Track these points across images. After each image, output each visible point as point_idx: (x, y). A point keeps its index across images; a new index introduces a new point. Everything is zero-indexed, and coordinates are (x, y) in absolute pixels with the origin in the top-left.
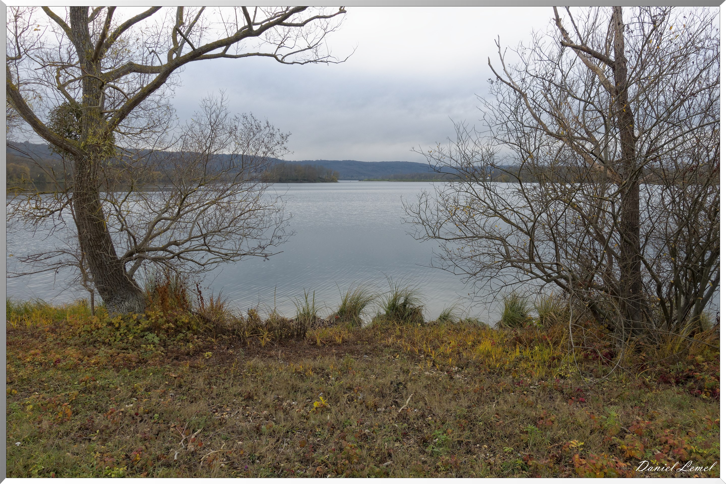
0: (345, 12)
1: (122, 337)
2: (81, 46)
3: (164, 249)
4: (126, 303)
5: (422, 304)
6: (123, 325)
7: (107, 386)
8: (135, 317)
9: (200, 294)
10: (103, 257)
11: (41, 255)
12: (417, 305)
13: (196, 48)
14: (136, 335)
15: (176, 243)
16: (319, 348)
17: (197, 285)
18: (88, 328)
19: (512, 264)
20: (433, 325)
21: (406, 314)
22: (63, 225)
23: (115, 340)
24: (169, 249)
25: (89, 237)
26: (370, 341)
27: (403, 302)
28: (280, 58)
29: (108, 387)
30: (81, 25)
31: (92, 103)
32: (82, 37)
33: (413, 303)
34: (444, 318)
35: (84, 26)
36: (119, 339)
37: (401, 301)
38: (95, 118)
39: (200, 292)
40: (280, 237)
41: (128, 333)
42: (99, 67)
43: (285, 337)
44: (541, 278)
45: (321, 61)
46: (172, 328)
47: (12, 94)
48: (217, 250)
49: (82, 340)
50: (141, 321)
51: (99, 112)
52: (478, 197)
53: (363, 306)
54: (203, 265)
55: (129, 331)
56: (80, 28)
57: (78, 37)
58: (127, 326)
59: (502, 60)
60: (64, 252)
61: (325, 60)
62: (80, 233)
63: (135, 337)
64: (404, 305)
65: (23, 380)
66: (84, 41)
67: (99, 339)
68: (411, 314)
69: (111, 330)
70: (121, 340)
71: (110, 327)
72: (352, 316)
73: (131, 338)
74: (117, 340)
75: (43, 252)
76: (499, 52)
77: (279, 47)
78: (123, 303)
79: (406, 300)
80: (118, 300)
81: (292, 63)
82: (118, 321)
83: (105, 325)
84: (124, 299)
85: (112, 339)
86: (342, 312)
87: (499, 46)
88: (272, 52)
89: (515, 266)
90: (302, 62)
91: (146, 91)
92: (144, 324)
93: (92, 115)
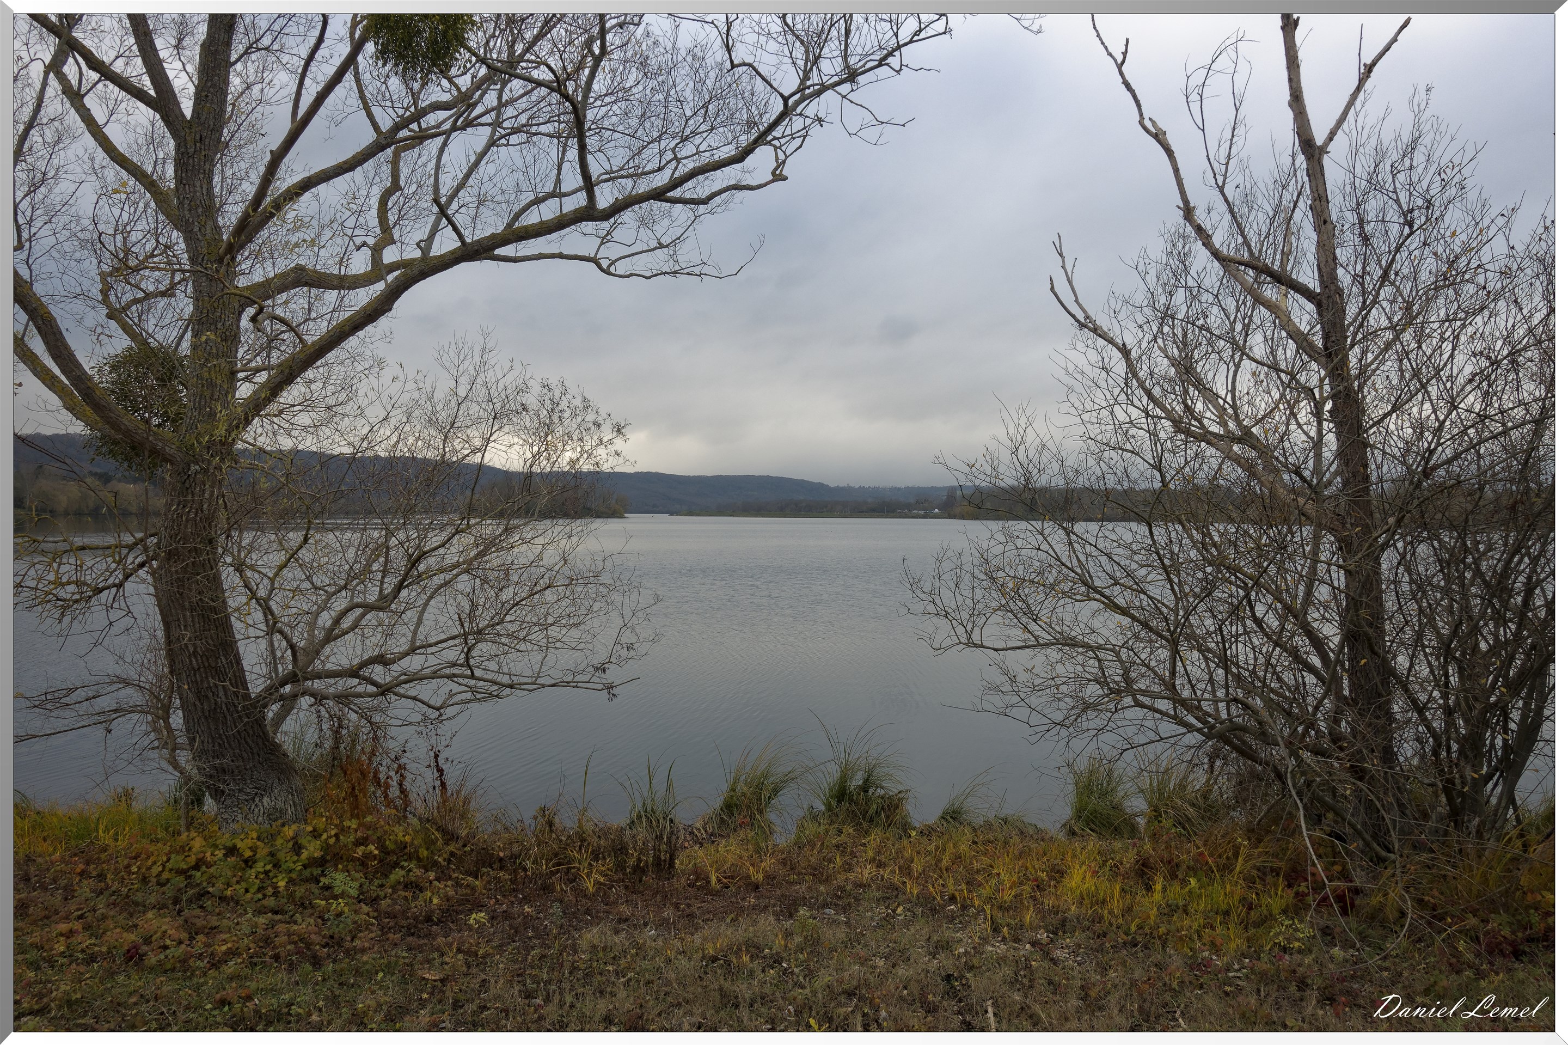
0: (785, 179)
1: (262, 881)
2: (196, 229)
3: (353, 673)
4: (266, 800)
5: (901, 788)
6: (263, 851)
7: (285, 1010)
8: (289, 831)
9: (441, 775)
10: (221, 693)
11: (72, 690)
12: (892, 788)
13: (468, 240)
14: (294, 876)
15: (381, 660)
16: (716, 893)
17: (436, 756)
18: (177, 861)
19: (1135, 700)
20: (928, 832)
21: (874, 808)
22: (128, 621)
23: (247, 891)
24: (366, 672)
25: (191, 649)
26: (819, 874)
27: (860, 783)
28: (605, 264)
29: (289, 1014)
30: (198, 184)
31: (214, 351)
32: (200, 210)
33: (884, 784)
34: (953, 816)
35: (205, 187)
36: (256, 887)
37: (857, 781)
38: (219, 382)
39: (440, 771)
40: (630, 648)
41: (274, 871)
42: (232, 274)
43: (634, 872)
44: (1199, 730)
45: (688, 274)
46: (375, 857)
47: (43, 327)
48: (490, 676)
49: (169, 891)
50: (303, 841)
51: (226, 370)
52: (1059, 560)
53: (775, 792)
54: (438, 709)
55: (277, 865)
56: (195, 192)
57: (190, 210)
58: (272, 854)
59: (1070, 282)
60: (129, 684)
61: (697, 270)
62: (169, 641)
63: (291, 881)
64: (865, 788)
65: (70, 1003)
66: (203, 218)
67: (211, 889)
68: (883, 808)
69: (234, 867)
70: (260, 889)
71: (232, 860)
72: (752, 817)
73: (282, 884)
74: (252, 890)
75: (78, 684)
76: (1063, 267)
77: (602, 243)
78: (257, 800)
79: (866, 781)
80: (247, 794)
81: (628, 276)
82: (249, 842)
83: (220, 854)
84: (262, 791)
85: (240, 888)
86: (729, 807)
87: (1061, 255)
88: (589, 251)
89: (1143, 706)
90: (648, 274)
91: (347, 328)
92: (312, 849)
93: (213, 375)
